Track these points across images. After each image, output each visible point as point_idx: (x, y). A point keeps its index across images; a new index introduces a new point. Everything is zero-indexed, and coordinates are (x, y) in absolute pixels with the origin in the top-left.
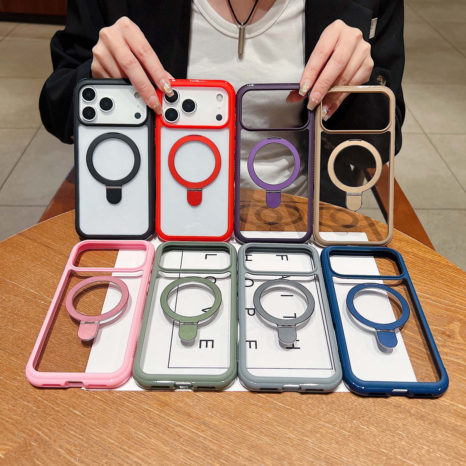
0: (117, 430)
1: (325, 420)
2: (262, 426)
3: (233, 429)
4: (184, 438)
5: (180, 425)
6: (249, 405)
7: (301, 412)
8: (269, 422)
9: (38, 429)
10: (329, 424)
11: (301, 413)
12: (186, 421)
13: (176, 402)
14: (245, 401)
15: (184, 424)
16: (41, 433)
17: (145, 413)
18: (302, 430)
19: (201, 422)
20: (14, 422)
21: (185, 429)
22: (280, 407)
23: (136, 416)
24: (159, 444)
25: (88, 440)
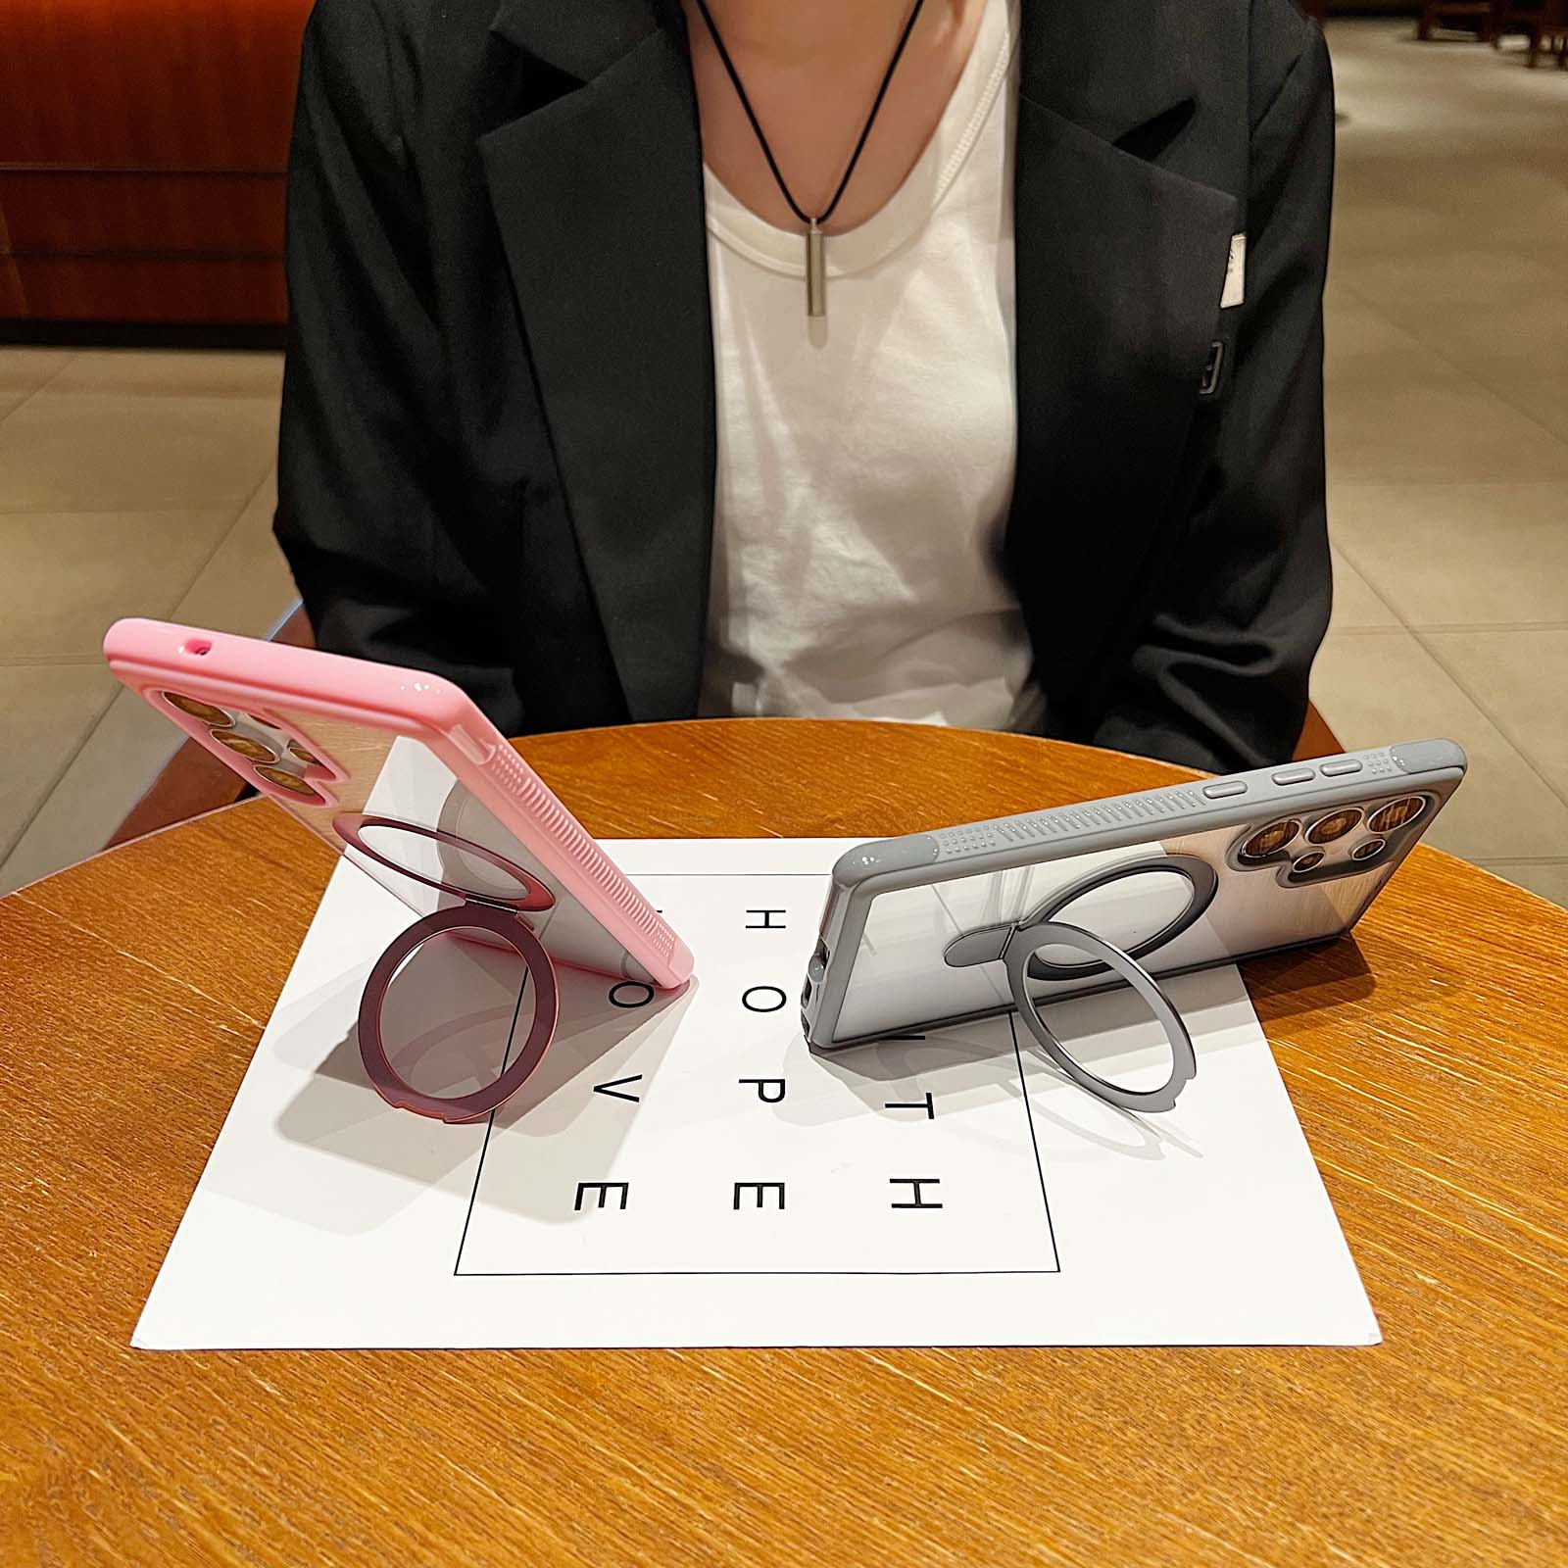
0: (397, 1462)
1: (1184, 1510)
2: (936, 1507)
3: (822, 1503)
4: (636, 1514)
5: (626, 1469)
6: (893, 1426)
7: (1090, 1470)
8: (962, 1493)
9: (124, 1427)
10: (1199, 1526)
11: (1093, 1476)
12: (653, 1456)
13: (620, 1388)
14: (879, 1411)
15: (640, 1467)
16: (127, 1441)
17: (504, 1412)
18: (1093, 1536)
19: (705, 1464)
20: (49, 1394)
21: (642, 1483)
22: (1014, 1444)
23: (471, 1419)
24: (537, 1523)
25: (285, 1484)
